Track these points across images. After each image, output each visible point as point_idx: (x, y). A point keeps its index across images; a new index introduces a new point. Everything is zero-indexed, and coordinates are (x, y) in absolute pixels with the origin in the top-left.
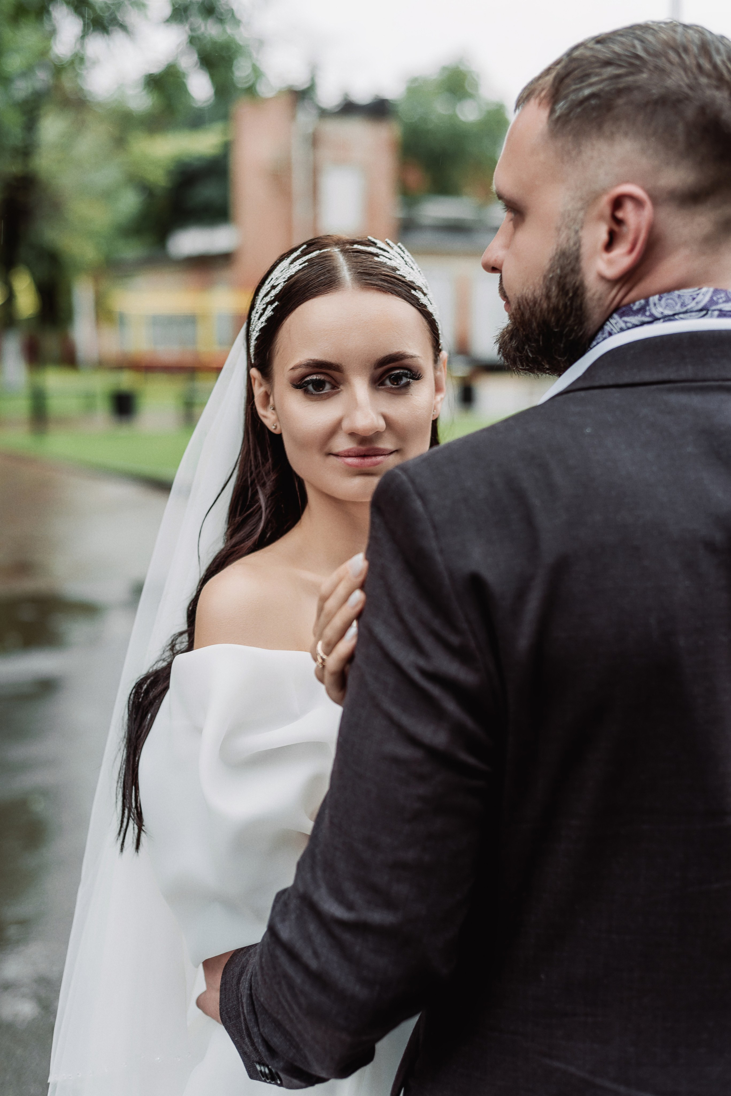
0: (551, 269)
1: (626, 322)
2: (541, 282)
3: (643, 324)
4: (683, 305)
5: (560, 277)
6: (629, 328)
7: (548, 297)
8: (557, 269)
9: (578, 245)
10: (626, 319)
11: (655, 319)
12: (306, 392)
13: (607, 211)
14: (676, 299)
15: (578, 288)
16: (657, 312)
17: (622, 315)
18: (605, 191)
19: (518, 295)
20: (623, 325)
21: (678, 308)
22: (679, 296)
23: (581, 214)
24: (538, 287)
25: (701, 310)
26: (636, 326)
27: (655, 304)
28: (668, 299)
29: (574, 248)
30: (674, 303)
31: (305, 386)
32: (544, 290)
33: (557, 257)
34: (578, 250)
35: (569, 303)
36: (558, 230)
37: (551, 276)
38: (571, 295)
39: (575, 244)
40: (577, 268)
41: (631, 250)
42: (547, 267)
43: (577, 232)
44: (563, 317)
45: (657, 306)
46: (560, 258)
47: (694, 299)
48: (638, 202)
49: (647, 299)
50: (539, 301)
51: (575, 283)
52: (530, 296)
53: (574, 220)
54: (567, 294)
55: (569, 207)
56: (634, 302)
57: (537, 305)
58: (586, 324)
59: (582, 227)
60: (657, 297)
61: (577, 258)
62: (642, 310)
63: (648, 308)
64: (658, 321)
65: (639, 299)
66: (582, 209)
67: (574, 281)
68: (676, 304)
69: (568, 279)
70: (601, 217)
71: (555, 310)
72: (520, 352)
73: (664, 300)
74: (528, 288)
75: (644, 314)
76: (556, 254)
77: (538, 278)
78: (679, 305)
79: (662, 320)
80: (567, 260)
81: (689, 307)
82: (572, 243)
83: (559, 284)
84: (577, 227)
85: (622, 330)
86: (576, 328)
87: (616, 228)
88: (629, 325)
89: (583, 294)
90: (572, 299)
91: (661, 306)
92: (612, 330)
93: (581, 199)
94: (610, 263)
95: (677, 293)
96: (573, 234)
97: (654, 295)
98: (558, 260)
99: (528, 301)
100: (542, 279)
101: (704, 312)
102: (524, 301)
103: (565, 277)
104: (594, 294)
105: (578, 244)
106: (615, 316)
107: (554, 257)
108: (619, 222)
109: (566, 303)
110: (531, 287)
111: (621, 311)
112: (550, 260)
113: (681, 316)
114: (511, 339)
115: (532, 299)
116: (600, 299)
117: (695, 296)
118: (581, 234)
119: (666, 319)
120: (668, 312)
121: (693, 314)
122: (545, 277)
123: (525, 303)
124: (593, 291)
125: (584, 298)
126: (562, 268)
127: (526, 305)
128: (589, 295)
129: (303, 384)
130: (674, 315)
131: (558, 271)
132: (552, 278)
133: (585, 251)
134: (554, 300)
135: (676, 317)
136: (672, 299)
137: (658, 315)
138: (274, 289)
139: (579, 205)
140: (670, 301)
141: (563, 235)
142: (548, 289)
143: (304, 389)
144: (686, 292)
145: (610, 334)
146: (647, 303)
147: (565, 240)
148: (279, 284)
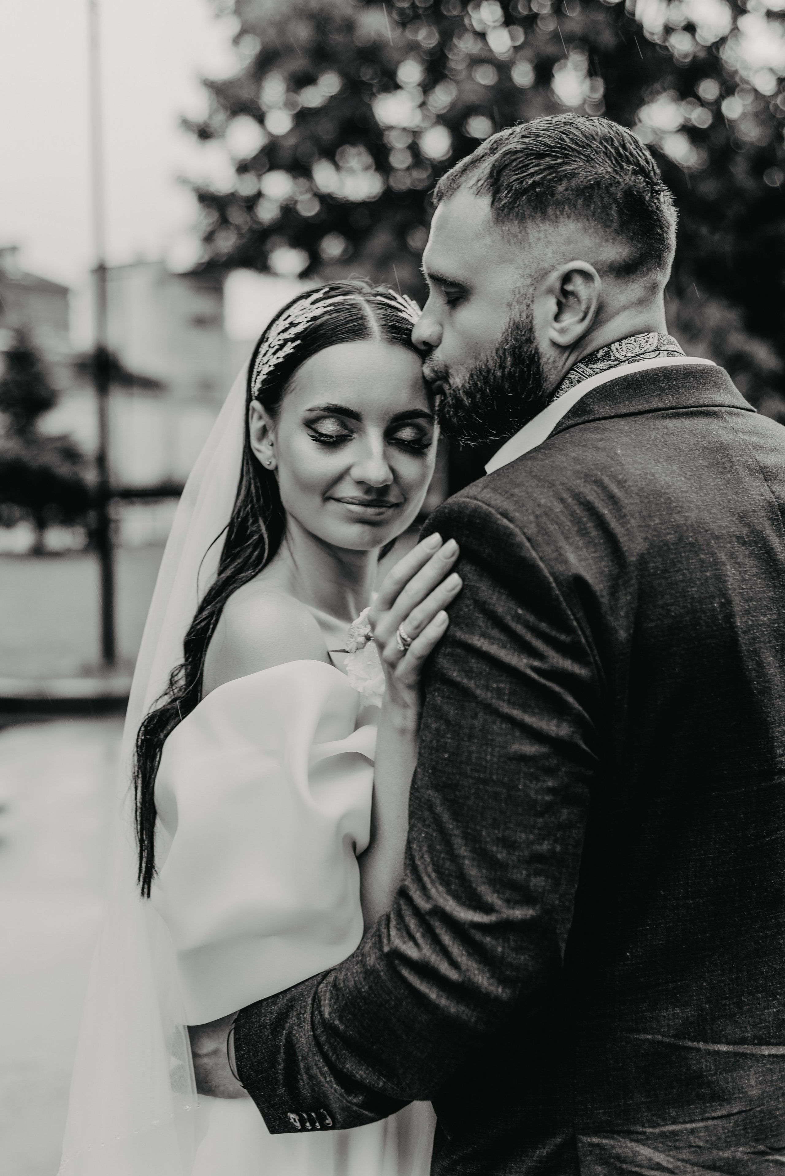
0: (506, 342)
1: (592, 369)
2: (494, 354)
3: (610, 368)
4: (641, 347)
5: (516, 347)
6: (597, 373)
7: (502, 366)
8: (511, 340)
10: (592, 366)
11: (619, 362)
13: (556, 286)
15: (533, 356)
16: (620, 355)
17: (588, 364)
18: (554, 268)
20: (590, 372)
21: (638, 351)
22: (636, 341)
23: (531, 290)
24: (491, 358)
25: (655, 350)
26: (603, 370)
27: (618, 350)
28: (626, 345)
29: (528, 320)
30: (633, 347)
33: (510, 331)
34: (531, 322)
35: (526, 370)
36: (510, 306)
37: (504, 347)
38: (527, 362)
39: (527, 317)
40: (531, 338)
41: (583, 319)
43: (528, 306)
45: (620, 350)
46: (513, 330)
47: (647, 342)
48: (586, 275)
49: (609, 347)
50: (492, 370)
51: (531, 352)
53: (525, 296)
54: (523, 362)
55: (519, 285)
56: (597, 351)
57: (491, 374)
58: (544, 385)
59: (532, 301)
60: (618, 344)
61: (531, 329)
62: (607, 357)
63: (611, 354)
64: (623, 363)
66: (531, 285)
67: (529, 350)
68: (635, 347)
69: (524, 349)
70: (550, 292)
73: (624, 344)
75: (609, 360)
76: (509, 327)
78: (638, 347)
79: (626, 362)
80: (522, 332)
82: (524, 316)
83: (513, 353)
84: (529, 302)
85: (589, 376)
87: (564, 299)
89: (539, 360)
90: (529, 366)
91: (623, 350)
92: (579, 378)
93: (530, 276)
94: (563, 331)
95: (632, 339)
96: (524, 309)
97: (615, 342)
98: (512, 333)
100: (494, 351)
101: (657, 352)
103: (521, 347)
104: (548, 360)
105: (530, 317)
106: (579, 366)
107: (507, 330)
109: (522, 371)
111: (584, 361)
112: (504, 333)
113: (641, 357)
116: (554, 362)
117: (647, 340)
118: (532, 307)
119: (630, 360)
120: (630, 354)
121: (650, 354)
122: (498, 348)
124: (547, 357)
125: (540, 365)
126: (517, 340)
128: (544, 360)
130: (635, 356)
131: (514, 343)
132: (507, 350)
133: (537, 322)
135: (637, 358)
136: (630, 344)
137: (621, 358)
138: (294, 326)
139: (529, 281)
140: (629, 346)
141: (516, 310)
142: (503, 360)
145: (580, 381)
146: (610, 350)
147: (518, 315)
148: (299, 323)
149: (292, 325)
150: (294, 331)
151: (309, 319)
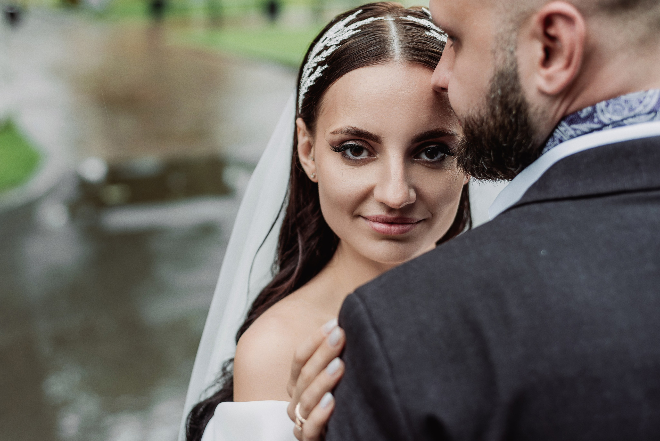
0: (492, 90)
1: (575, 130)
2: (485, 102)
3: (592, 131)
4: (631, 109)
5: (502, 97)
6: (578, 136)
7: (493, 115)
8: (497, 89)
9: (514, 65)
10: (574, 126)
11: (603, 126)
12: (344, 155)
13: (539, 30)
14: (623, 104)
15: (520, 105)
16: (605, 118)
17: (571, 123)
18: (533, 11)
19: (465, 116)
20: (572, 133)
21: (626, 113)
22: (626, 101)
23: (514, 35)
24: (482, 107)
25: (650, 113)
26: (585, 133)
27: (602, 111)
28: (615, 105)
29: (511, 69)
30: (622, 109)
31: (343, 150)
32: (489, 110)
33: (496, 79)
34: (515, 69)
35: (513, 120)
36: (494, 52)
37: (493, 96)
38: (514, 112)
39: (512, 64)
40: (516, 87)
41: (568, 65)
42: (489, 88)
43: (512, 53)
44: (510, 133)
45: (605, 112)
46: (499, 79)
47: (641, 102)
48: (568, 19)
49: (594, 106)
50: (485, 120)
51: (517, 101)
52: (476, 116)
53: (508, 42)
54: (510, 111)
55: (501, 30)
56: (581, 110)
57: (484, 124)
58: (533, 137)
59: (516, 48)
60: (603, 104)
61: (516, 77)
62: (590, 117)
63: (595, 115)
64: (607, 127)
65: (585, 106)
66: (514, 30)
67: (515, 101)
68: (624, 109)
69: (509, 99)
70: (534, 36)
71: (502, 127)
72: (477, 165)
73: (611, 105)
74: (473, 109)
75: (592, 121)
76: (495, 75)
77: (481, 99)
78: (627, 109)
79: (610, 126)
80: (506, 80)
81: (637, 111)
82: (508, 64)
83: (501, 103)
84: (512, 49)
85: (572, 137)
86: (524, 141)
87: (550, 44)
88: (579, 132)
89: (526, 110)
90: (516, 116)
91: (609, 112)
92: (562, 137)
93: (512, 21)
94: (549, 79)
95: (623, 98)
96: (508, 55)
97: (600, 101)
98: (498, 81)
99: (475, 120)
100: (485, 99)
101: (653, 114)
102: (471, 120)
103: (507, 97)
104: (537, 109)
105: (515, 63)
106: (564, 124)
107: (493, 79)
108: (553, 39)
109: (511, 120)
110: (476, 108)
111: (569, 119)
112: (490, 81)
113: (630, 120)
114: (467, 153)
115: (479, 119)
116: (543, 112)
117: (642, 99)
118: (516, 54)
119: (615, 125)
120: (616, 118)
121: (642, 118)
122: (488, 98)
123: (472, 122)
124: (536, 106)
125: (527, 114)
126: (503, 89)
127: (473, 124)
128: (532, 110)
129: (342, 147)
130: (622, 120)
131: (499, 92)
132: (494, 99)
133: (523, 69)
134: (499, 118)
135: (625, 122)
136: (618, 104)
137: (606, 121)
138: (327, 50)
139: (511, 26)
140: (618, 107)
141: (500, 56)
142: (493, 109)
143: (342, 153)
144: (632, 97)
145: (561, 141)
146: (595, 110)
147: (502, 62)
148: (331, 46)
149: (326, 48)
150: (326, 54)
151: (338, 43)
